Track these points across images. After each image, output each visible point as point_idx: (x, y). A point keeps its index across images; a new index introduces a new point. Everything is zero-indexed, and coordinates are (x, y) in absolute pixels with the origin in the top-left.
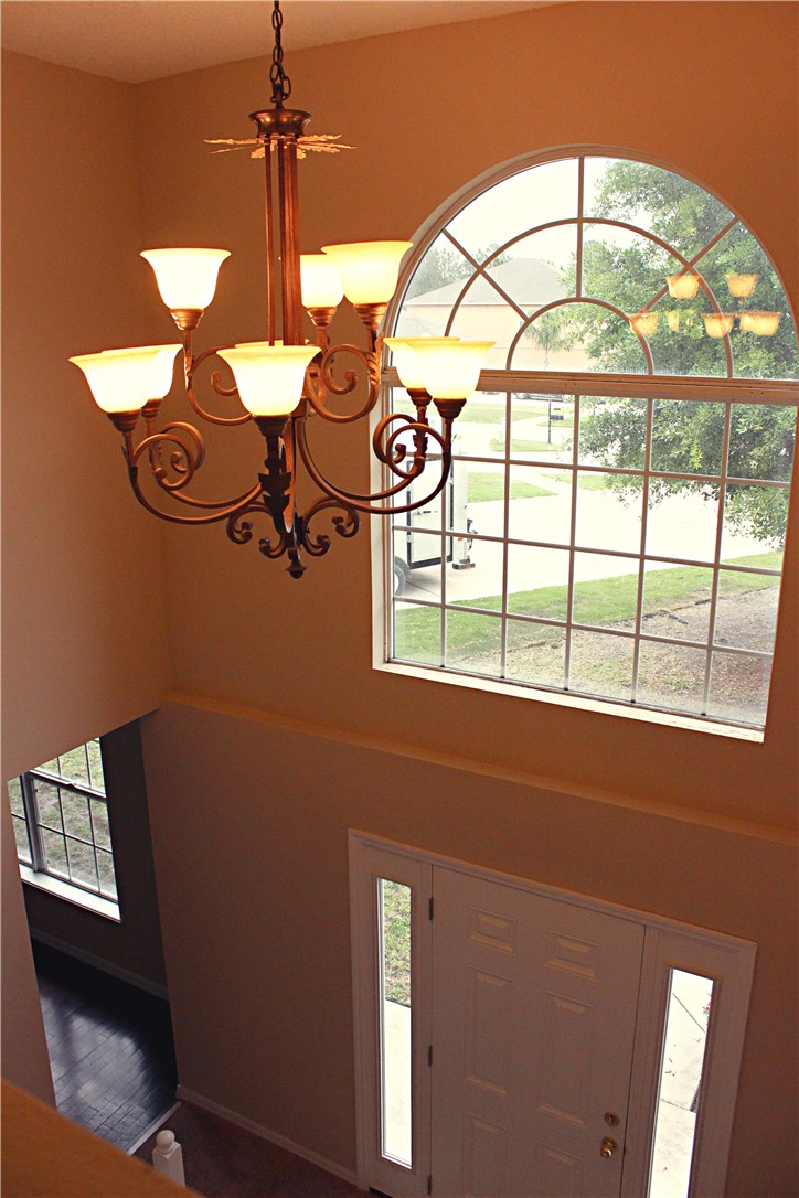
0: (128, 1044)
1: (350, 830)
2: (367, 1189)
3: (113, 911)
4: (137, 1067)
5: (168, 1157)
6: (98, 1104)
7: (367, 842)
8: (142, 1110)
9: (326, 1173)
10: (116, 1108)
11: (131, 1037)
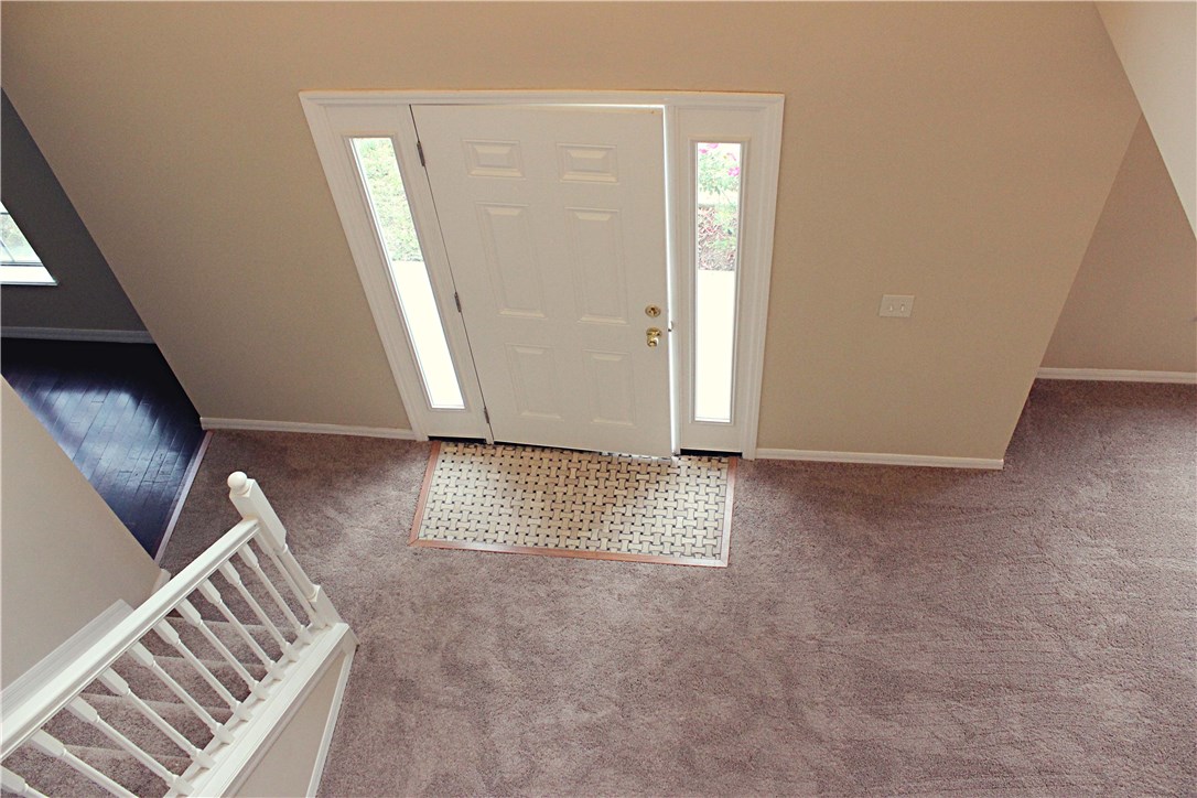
0: (124, 399)
1: (301, 94)
2: (427, 439)
3: (42, 276)
4: (146, 419)
5: (247, 495)
6: (128, 465)
7: (326, 102)
8: (174, 454)
9: (383, 440)
10: (147, 463)
11: (127, 391)
